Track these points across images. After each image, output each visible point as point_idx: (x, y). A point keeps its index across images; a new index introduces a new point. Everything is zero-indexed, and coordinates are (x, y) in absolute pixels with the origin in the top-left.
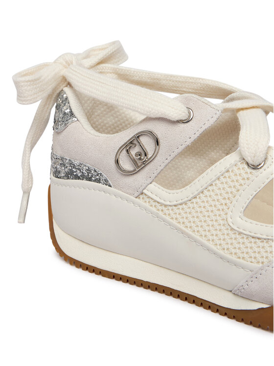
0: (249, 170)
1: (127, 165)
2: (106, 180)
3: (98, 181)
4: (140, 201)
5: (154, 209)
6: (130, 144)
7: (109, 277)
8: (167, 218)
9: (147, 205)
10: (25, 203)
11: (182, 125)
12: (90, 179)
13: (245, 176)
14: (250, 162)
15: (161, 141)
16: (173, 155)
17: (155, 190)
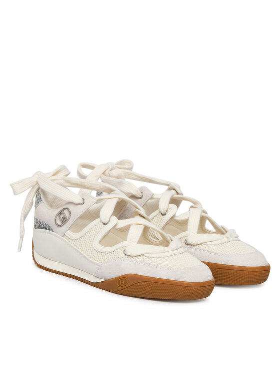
0: (103, 225)
1: (59, 223)
2: (52, 229)
3: (49, 229)
4: (63, 238)
5: (68, 241)
6: (61, 213)
7: (53, 272)
8: (72, 245)
9: (66, 240)
10: (21, 242)
11: (80, 206)
12: (46, 229)
13: (101, 227)
14: (104, 222)
15: (71, 213)
16: (76, 218)
17: (69, 233)
